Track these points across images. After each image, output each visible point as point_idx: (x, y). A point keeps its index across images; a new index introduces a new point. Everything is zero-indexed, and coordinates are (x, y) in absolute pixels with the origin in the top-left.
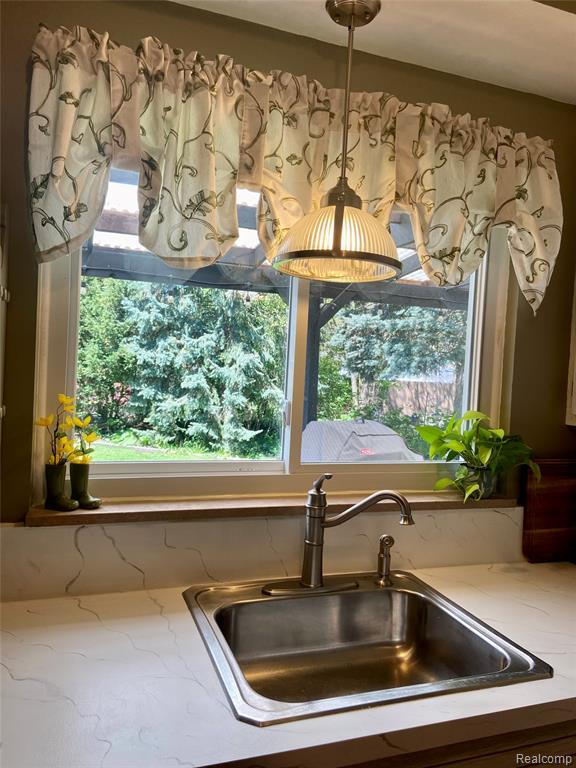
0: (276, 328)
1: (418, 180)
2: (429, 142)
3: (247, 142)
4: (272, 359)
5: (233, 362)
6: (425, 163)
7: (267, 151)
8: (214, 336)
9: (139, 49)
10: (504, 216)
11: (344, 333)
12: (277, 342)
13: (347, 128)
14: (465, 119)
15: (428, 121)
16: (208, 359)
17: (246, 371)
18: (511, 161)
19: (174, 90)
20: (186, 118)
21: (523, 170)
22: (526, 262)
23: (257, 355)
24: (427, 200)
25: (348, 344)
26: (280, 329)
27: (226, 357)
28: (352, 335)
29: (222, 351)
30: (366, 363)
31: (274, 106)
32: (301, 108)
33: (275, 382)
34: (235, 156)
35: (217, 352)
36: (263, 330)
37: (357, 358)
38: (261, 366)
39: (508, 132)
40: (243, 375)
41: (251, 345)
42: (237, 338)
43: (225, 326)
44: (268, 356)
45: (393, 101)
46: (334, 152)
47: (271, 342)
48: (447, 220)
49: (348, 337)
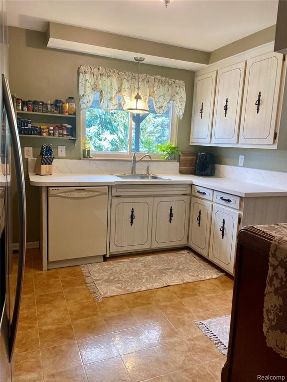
0: (124, 123)
1: (154, 92)
2: (156, 84)
3: (119, 86)
4: (123, 138)
5: (106, 139)
6: (155, 89)
7: (123, 88)
8: (97, 127)
9: (99, 69)
10: (173, 99)
11: (153, 126)
12: (124, 130)
13: (139, 82)
14: (164, 78)
15: (156, 79)
16: (95, 138)
17: (112, 143)
18: (175, 86)
19: (105, 77)
20: (108, 83)
21: (178, 88)
22: (178, 109)
23: (116, 135)
24: (156, 96)
25: (155, 130)
26: (126, 124)
27: (103, 136)
28: (157, 126)
29: (101, 134)
30: (163, 138)
31: (124, 78)
32: (130, 78)
33: (124, 148)
34: (117, 88)
35: (98, 135)
36: (118, 124)
37: (159, 137)
38: (118, 141)
39: (174, 80)
40: (110, 144)
41: (113, 131)
42: (107, 128)
43: (101, 122)
44: (121, 136)
45: (148, 76)
46: (136, 87)
47: (122, 129)
48: (160, 100)
49: (155, 128)
